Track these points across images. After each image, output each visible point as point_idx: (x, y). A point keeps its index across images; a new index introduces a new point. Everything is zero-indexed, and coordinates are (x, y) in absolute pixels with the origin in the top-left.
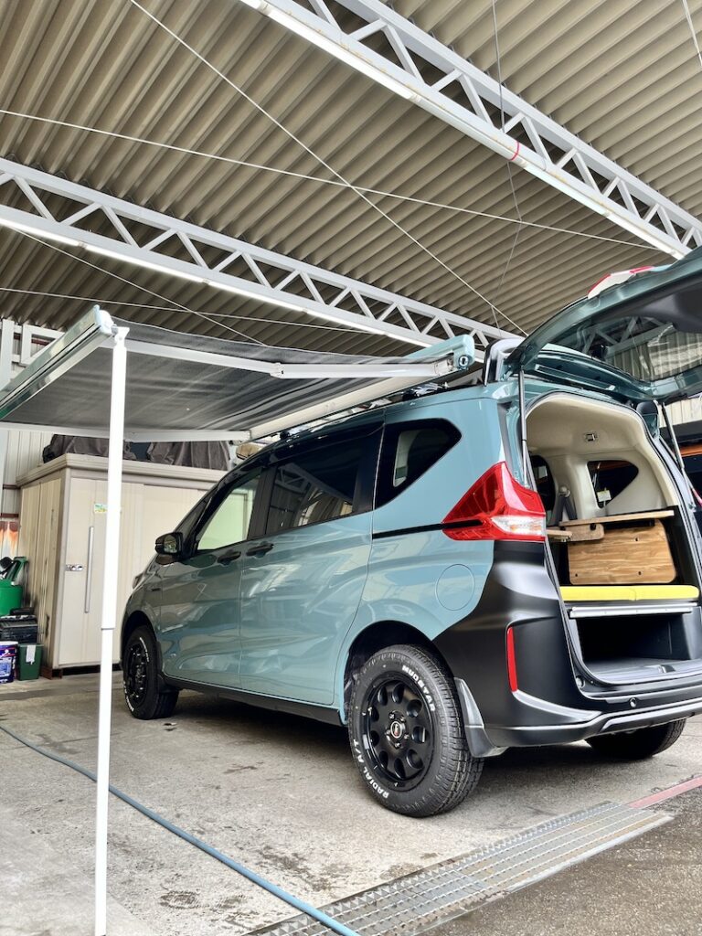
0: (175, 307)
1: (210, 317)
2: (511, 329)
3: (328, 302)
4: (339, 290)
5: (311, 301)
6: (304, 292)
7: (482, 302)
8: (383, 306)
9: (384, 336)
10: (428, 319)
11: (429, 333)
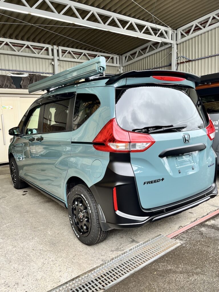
0: (24, 23)
1: (39, 26)
2: (161, 24)
3: (83, 18)
4: (88, 12)
5: (77, 18)
6: (73, 15)
7: (148, 14)
8: (108, 18)
9: (108, 31)
10: (127, 22)
11: (127, 29)
